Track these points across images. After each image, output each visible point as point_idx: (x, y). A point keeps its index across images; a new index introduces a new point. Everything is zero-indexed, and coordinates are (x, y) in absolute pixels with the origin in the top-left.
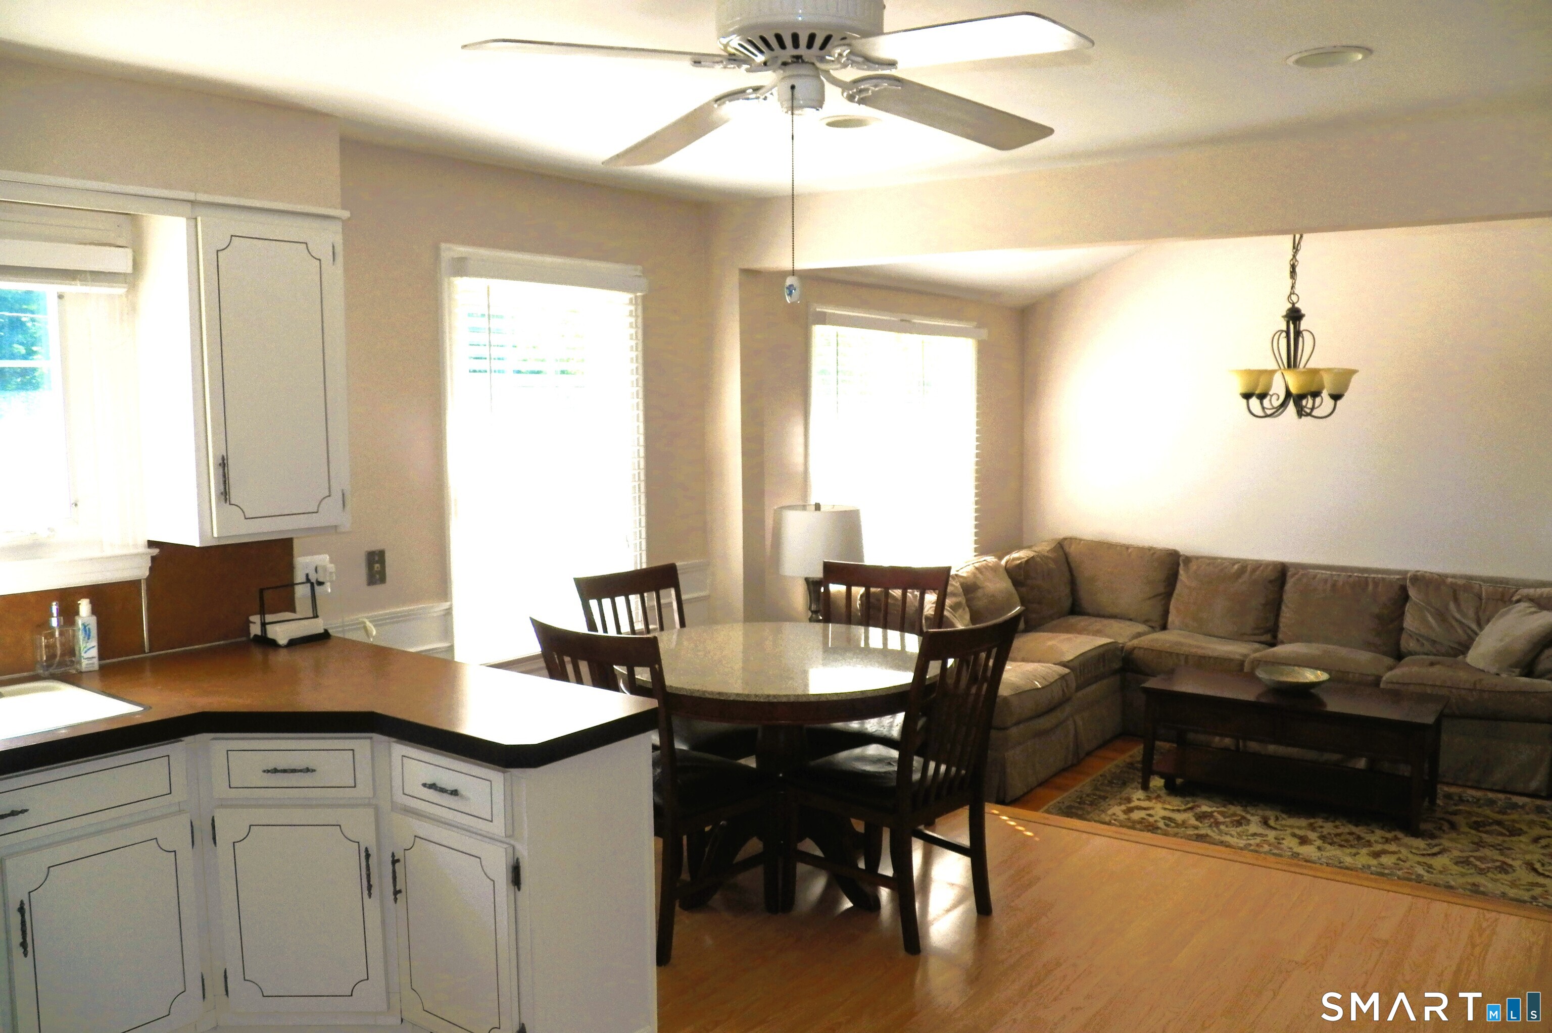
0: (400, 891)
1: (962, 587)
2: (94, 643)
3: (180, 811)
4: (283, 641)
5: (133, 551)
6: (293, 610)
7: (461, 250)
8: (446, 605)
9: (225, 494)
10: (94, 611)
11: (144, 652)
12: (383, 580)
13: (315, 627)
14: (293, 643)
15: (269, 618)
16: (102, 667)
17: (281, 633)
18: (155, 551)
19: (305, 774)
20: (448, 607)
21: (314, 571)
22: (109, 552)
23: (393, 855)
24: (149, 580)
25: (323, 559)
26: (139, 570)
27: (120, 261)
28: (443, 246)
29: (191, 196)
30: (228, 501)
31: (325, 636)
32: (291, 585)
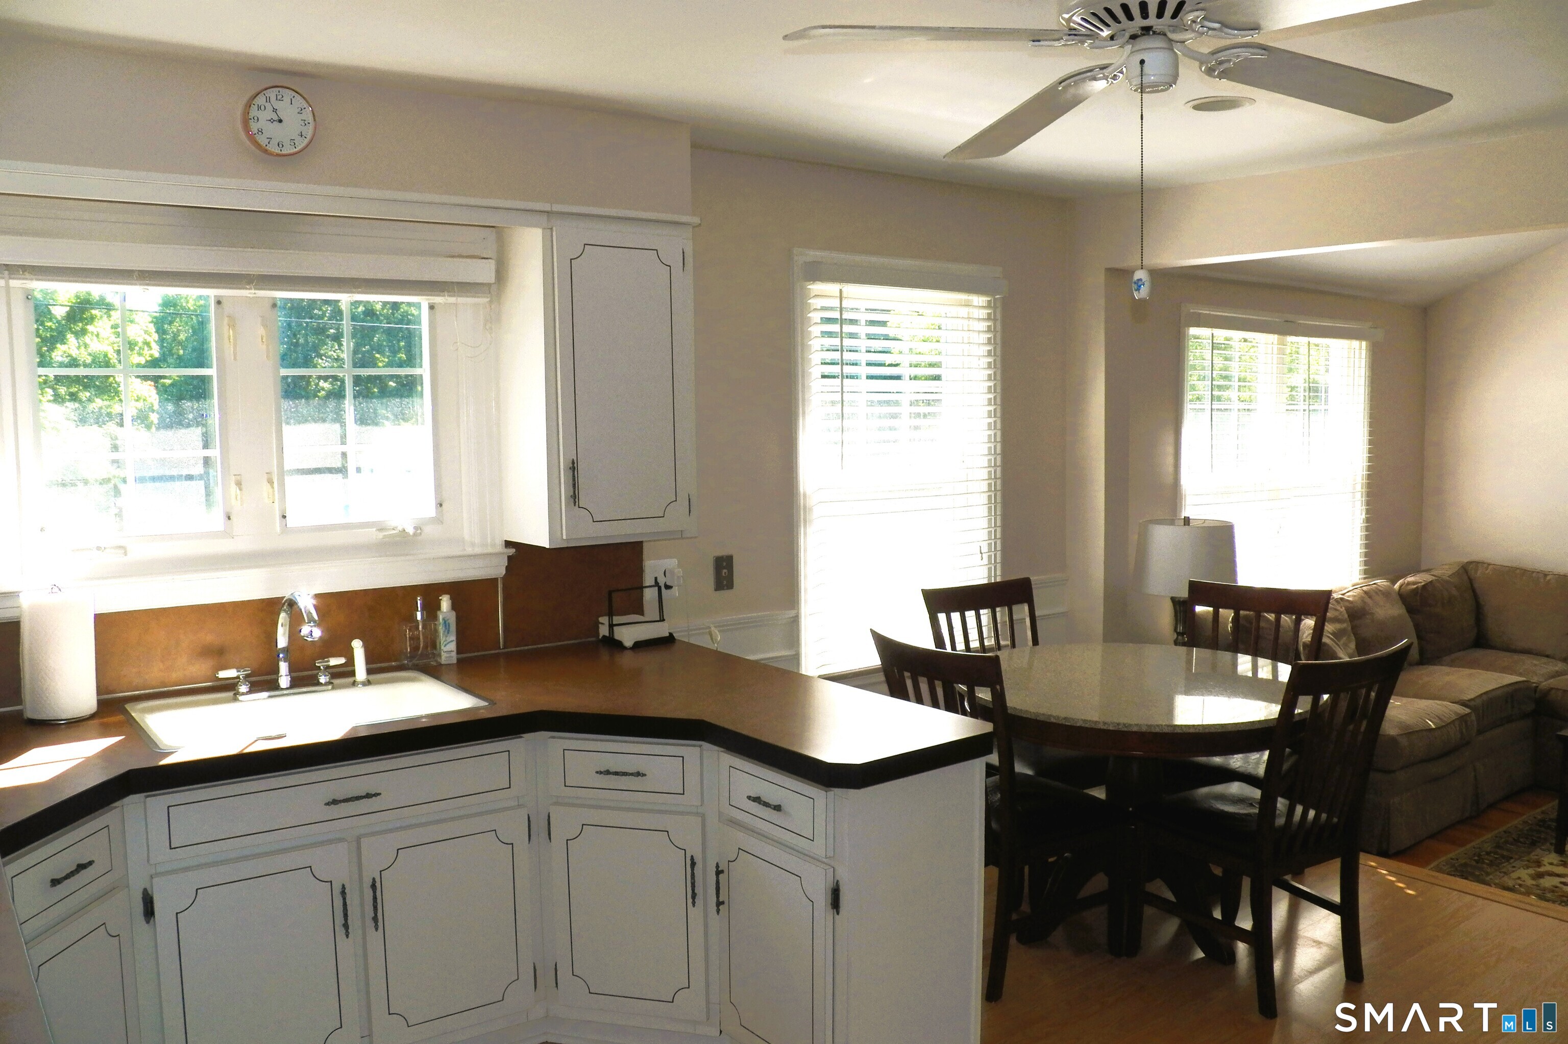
0: (723, 903)
1: (1347, 612)
2: (453, 637)
3: (519, 806)
4: (628, 643)
5: (490, 550)
6: (642, 614)
7: (813, 255)
8: (792, 613)
9: (574, 498)
10: (454, 606)
11: (499, 648)
12: (730, 586)
13: (659, 631)
14: (640, 646)
15: (617, 619)
16: (458, 660)
17: (628, 635)
18: (512, 551)
19: (636, 778)
20: (794, 615)
21: (663, 575)
22: (469, 550)
23: (717, 866)
24: (505, 578)
25: (671, 563)
26: (497, 569)
27: (484, 272)
28: (796, 251)
29: (547, 207)
30: (577, 503)
31: (669, 640)
32: (640, 588)
